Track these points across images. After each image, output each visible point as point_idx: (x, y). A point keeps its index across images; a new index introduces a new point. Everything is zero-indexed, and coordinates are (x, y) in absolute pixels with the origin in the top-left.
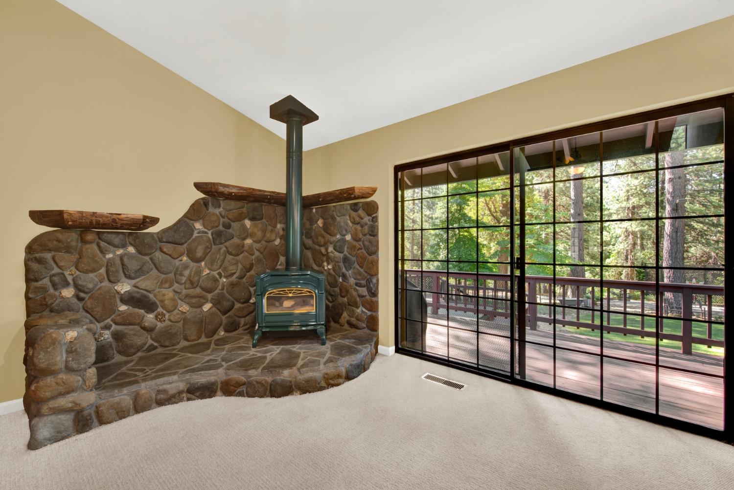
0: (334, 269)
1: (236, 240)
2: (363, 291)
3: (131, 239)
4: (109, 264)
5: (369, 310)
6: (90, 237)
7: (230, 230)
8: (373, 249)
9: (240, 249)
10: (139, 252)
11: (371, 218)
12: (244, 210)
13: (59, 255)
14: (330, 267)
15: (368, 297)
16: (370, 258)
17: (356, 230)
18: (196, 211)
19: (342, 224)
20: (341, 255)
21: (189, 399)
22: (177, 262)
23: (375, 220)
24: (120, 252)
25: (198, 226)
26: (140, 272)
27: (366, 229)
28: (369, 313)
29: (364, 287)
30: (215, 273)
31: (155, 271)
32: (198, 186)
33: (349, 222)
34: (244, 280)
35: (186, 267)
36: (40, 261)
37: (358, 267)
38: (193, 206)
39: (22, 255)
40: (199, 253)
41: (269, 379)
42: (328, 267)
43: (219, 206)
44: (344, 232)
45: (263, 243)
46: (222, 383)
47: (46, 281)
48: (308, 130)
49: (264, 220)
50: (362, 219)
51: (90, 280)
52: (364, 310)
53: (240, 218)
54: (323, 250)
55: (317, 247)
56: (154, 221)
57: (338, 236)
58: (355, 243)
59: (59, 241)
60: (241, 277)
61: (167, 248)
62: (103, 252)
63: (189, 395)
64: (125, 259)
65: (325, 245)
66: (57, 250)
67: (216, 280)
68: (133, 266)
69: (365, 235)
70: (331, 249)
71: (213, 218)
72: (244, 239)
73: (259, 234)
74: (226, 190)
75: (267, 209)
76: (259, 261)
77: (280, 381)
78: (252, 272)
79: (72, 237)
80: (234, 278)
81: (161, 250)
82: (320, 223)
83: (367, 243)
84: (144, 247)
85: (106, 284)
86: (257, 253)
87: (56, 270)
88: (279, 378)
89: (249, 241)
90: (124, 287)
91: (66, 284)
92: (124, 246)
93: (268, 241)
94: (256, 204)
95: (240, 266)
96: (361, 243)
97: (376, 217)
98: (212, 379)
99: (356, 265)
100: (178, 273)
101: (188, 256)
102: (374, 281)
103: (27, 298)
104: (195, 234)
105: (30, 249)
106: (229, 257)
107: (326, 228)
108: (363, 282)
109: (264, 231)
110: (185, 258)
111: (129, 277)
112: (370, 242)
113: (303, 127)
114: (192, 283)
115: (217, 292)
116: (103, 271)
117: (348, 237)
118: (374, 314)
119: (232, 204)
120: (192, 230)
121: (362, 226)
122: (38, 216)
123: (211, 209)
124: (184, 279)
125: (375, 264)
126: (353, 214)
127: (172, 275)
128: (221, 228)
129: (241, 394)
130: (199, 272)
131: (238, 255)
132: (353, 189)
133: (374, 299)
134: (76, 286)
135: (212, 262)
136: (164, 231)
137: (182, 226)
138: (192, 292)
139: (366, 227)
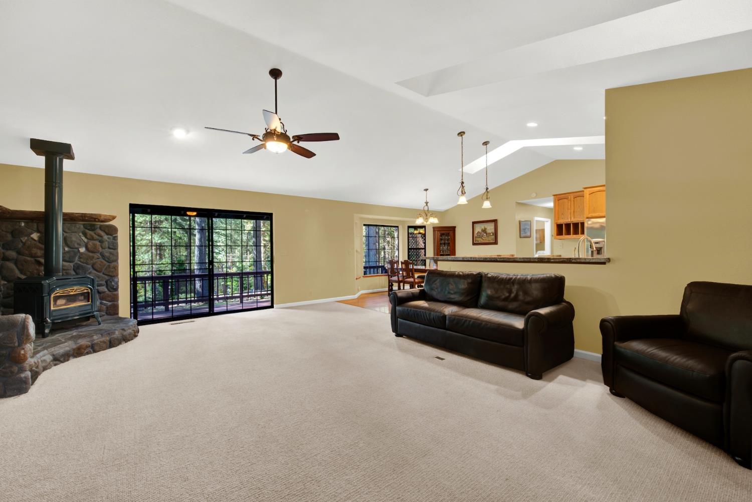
2: (103, 289)
5: (110, 302)
11: (111, 237)
15: (108, 292)
16: (113, 264)
17: (94, 244)
19: (74, 239)
20: (72, 264)
21: (55, 365)
23: (115, 238)
28: (109, 303)
29: (103, 286)
33: (83, 238)
37: (96, 273)
41: (108, 338)
44: (76, 246)
46: (74, 350)
48: (67, 165)
50: (101, 236)
52: (105, 302)
58: (91, 254)
63: (55, 362)
65: (46, 256)
69: (104, 249)
77: (116, 337)
82: (35, 236)
83: (107, 255)
88: (115, 336)
96: (99, 255)
97: (117, 237)
98: (67, 349)
99: (91, 271)
102: (116, 280)
107: (44, 241)
108: (104, 282)
112: (111, 253)
117: (82, 250)
118: (116, 303)
121: (101, 242)
125: (116, 268)
126: (89, 232)
129: (88, 353)
132: (100, 215)
133: (116, 293)
139: (107, 243)
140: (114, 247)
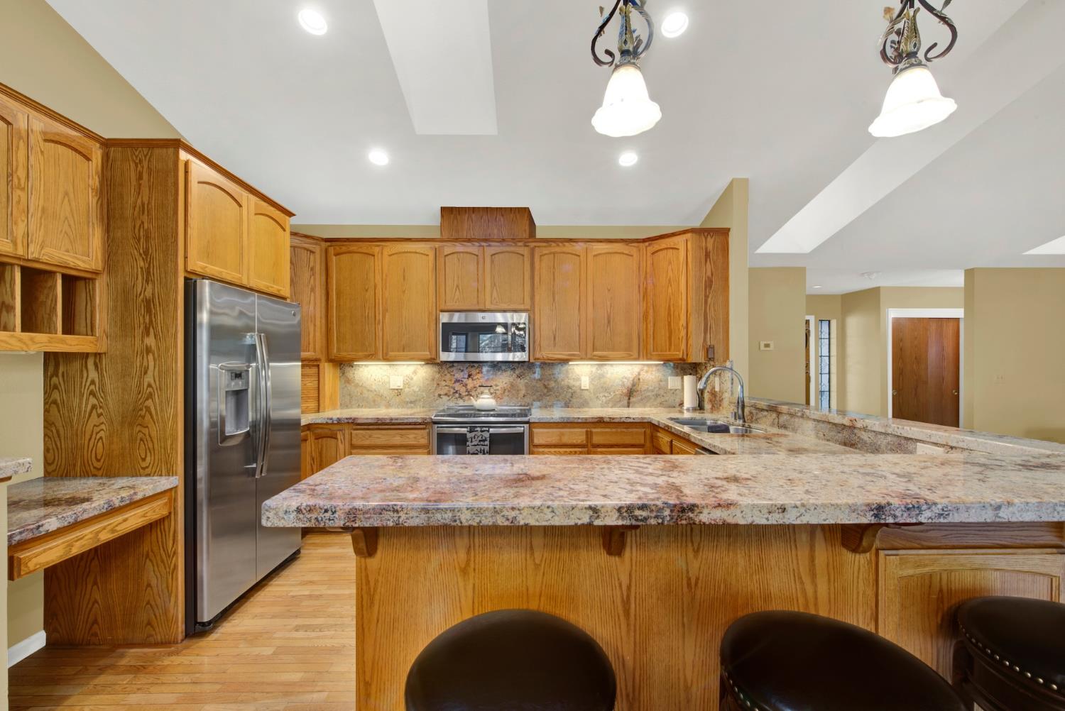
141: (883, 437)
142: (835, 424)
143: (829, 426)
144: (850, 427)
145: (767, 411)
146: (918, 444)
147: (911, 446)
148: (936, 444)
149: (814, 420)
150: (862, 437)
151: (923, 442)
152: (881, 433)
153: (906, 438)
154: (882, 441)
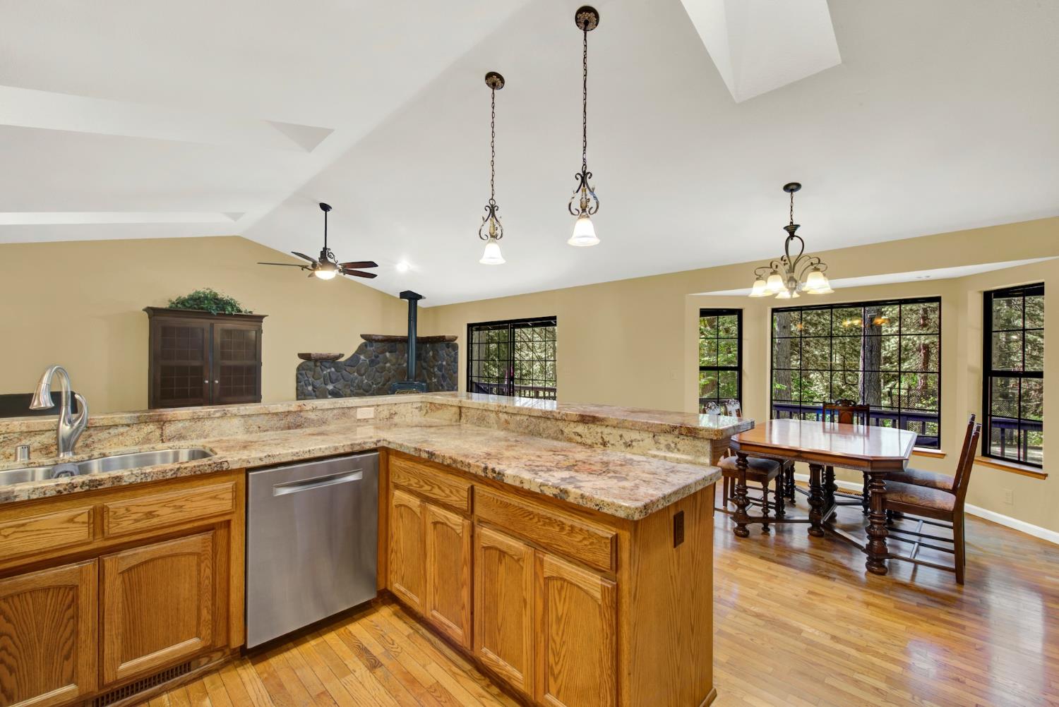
0: (438, 381)
1: (381, 364)
3: (333, 365)
4: (325, 376)
6: (318, 364)
7: (378, 359)
8: (455, 370)
9: (383, 369)
10: (336, 370)
12: (386, 348)
13: (308, 372)
14: (436, 380)
16: (454, 375)
17: (448, 359)
18: (361, 349)
19: (442, 355)
20: (441, 373)
22: (352, 376)
23: (456, 354)
24: (329, 371)
25: (362, 357)
26: (337, 380)
27: (452, 359)
30: (370, 382)
31: (342, 380)
32: (363, 336)
33: (445, 354)
34: (386, 386)
35: (356, 378)
36: (301, 374)
38: (359, 347)
39: (295, 372)
40: (363, 371)
42: (434, 380)
43: (372, 346)
44: (442, 360)
45: (397, 366)
47: (303, 383)
48: (420, 303)
49: (397, 353)
50: (451, 353)
51: (318, 383)
53: (383, 352)
54: (432, 370)
55: (429, 368)
56: (342, 355)
57: (440, 362)
58: (447, 366)
59: (308, 366)
60: (384, 385)
61: (348, 369)
62: (322, 371)
64: (331, 374)
65: (433, 367)
66: (307, 370)
67: (371, 386)
68: (334, 377)
69: (452, 362)
70: (436, 369)
71: (370, 353)
72: (386, 363)
73: (394, 361)
74: (377, 338)
75: (399, 346)
76: (394, 376)
78: (390, 382)
79: (311, 364)
80: (379, 385)
81: (345, 370)
82: (431, 353)
83: (453, 367)
84: (338, 367)
85: (323, 385)
86: (393, 372)
87: (306, 378)
89: (388, 365)
90: (330, 387)
91: (310, 384)
92: (330, 368)
93: (399, 365)
94: (393, 344)
95: (383, 378)
96: (449, 366)
99: (448, 379)
100: (352, 381)
101: (358, 373)
103: (297, 389)
104: (361, 362)
105: (298, 369)
106: (378, 374)
107: (434, 357)
109: (397, 359)
110: (356, 374)
111: (332, 383)
113: (418, 301)
114: (359, 387)
115: (371, 392)
116: (322, 379)
117: (444, 363)
119: (380, 345)
120: (359, 359)
121: (451, 357)
122: (301, 356)
123: (368, 348)
124: (355, 385)
126: (447, 350)
127: (349, 383)
128: (373, 358)
130: (362, 381)
131: (382, 372)
132: (444, 336)
134: (313, 385)
135: (369, 376)
136: (346, 360)
137: (355, 358)
138: (358, 391)
140: (455, 360)
141: (330, 412)
142: (276, 414)
143: (266, 417)
144: (295, 412)
145: (128, 425)
146: (359, 409)
147: (352, 412)
148: (369, 406)
149: (243, 416)
150: (309, 417)
151: (360, 407)
152: (328, 410)
153: (349, 408)
154: (329, 415)
